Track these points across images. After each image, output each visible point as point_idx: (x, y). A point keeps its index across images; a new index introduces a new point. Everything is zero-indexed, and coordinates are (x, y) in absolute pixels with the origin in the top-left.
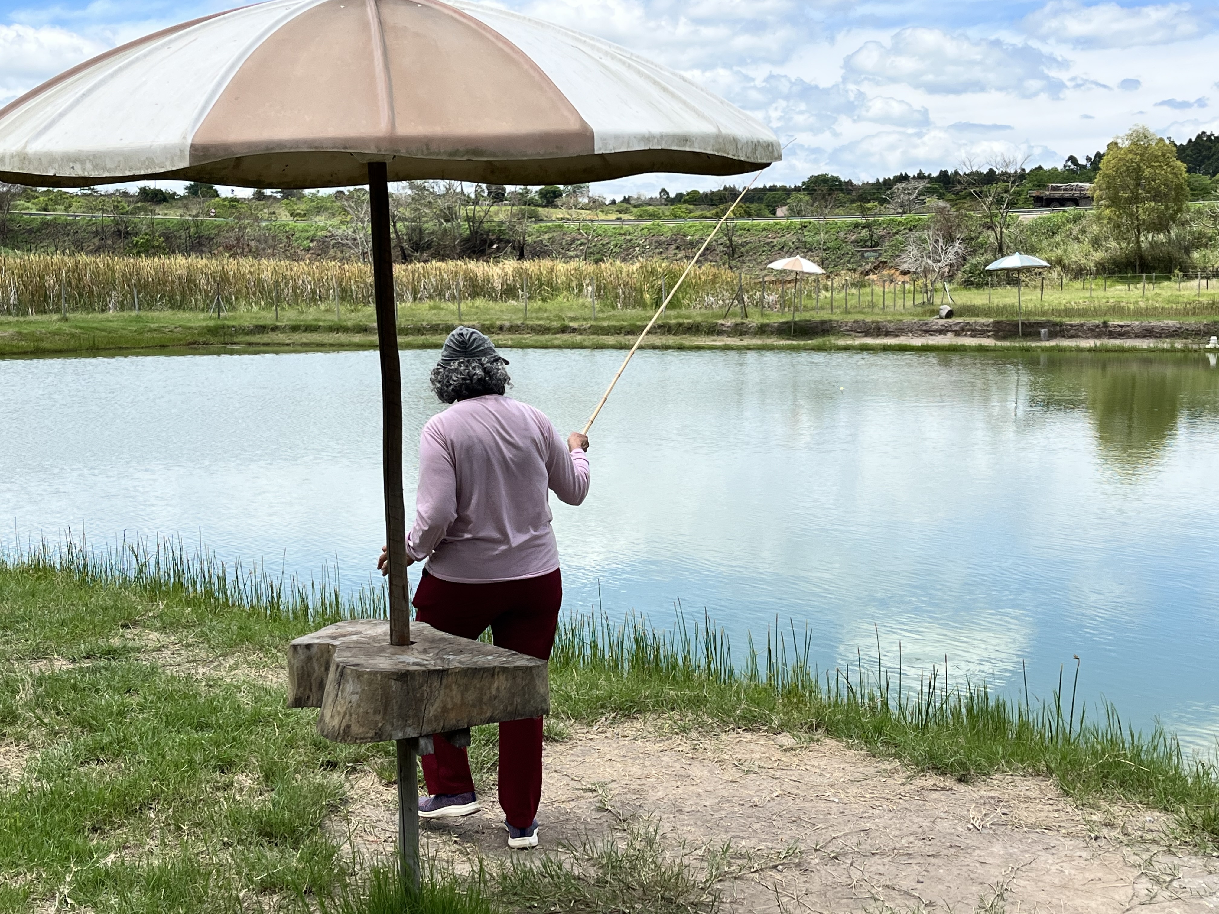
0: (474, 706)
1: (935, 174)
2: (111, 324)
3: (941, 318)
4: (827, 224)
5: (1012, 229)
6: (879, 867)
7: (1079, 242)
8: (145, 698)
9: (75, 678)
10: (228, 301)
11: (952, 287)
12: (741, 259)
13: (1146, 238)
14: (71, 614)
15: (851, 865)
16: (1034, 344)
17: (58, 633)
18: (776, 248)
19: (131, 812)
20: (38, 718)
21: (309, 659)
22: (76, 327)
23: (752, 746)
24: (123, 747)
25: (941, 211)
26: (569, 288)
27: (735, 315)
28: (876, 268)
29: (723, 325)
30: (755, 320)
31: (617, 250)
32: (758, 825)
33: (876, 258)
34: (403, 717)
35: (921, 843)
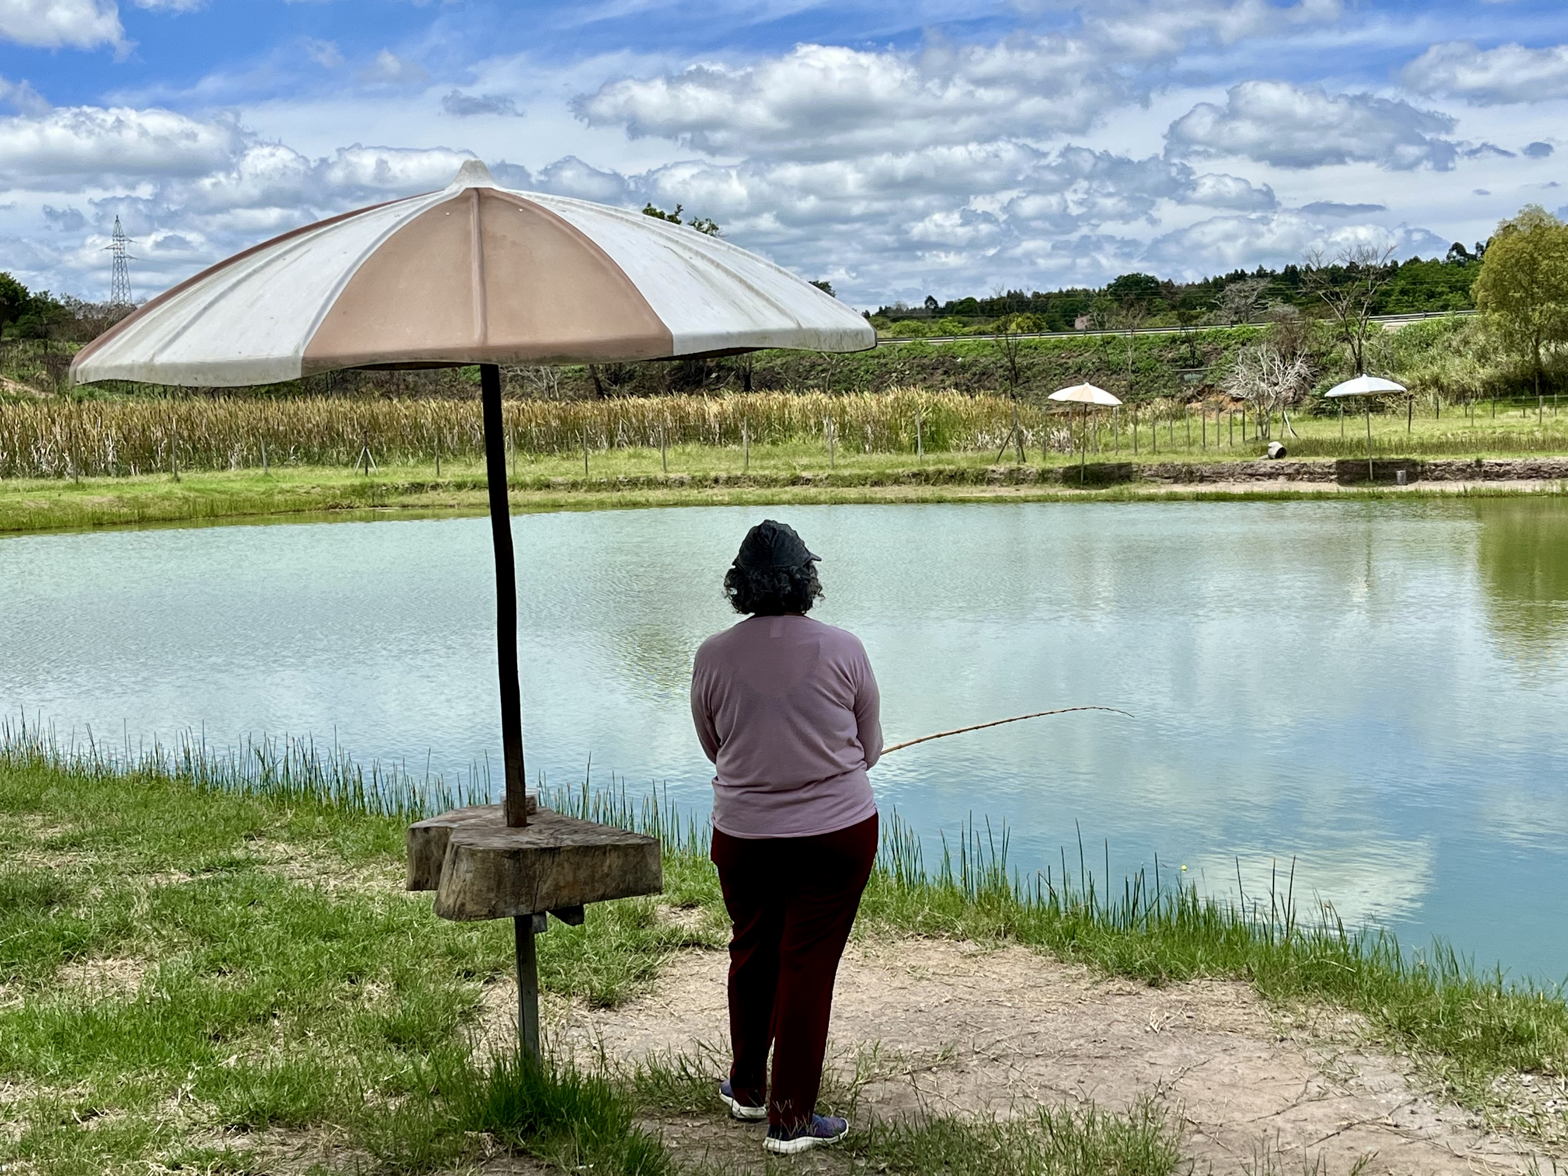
0: (586, 883)
1: (1280, 270)
2: (231, 485)
3: (1271, 458)
4: (1136, 339)
5: (1374, 341)
6: (1041, 1068)
7: (1461, 356)
8: (270, 909)
9: (194, 891)
10: (379, 453)
11: (1297, 416)
12: (1026, 385)
13: (1548, 350)
14: (189, 825)
15: (1011, 1066)
16: (1386, 490)
17: (174, 846)
18: (1072, 371)
19: (255, 1019)
20: (155, 929)
21: (428, 842)
22: (190, 489)
23: (930, 953)
24: (246, 958)
25: (1283, 318)
26: (806, 428)
27: (1009, 459)
28: (1200, 393)
29: (994, 471)
30: (1035, 464)
31: (868, 377)
32: (920, 1030)
33: (1200, 381)
34: (517, 895)
35: (1091, 1045)
